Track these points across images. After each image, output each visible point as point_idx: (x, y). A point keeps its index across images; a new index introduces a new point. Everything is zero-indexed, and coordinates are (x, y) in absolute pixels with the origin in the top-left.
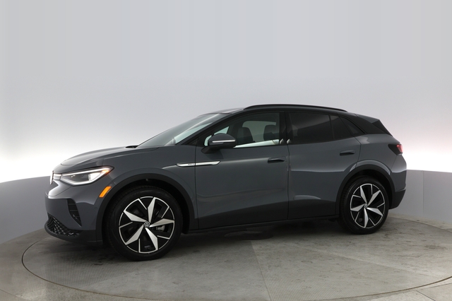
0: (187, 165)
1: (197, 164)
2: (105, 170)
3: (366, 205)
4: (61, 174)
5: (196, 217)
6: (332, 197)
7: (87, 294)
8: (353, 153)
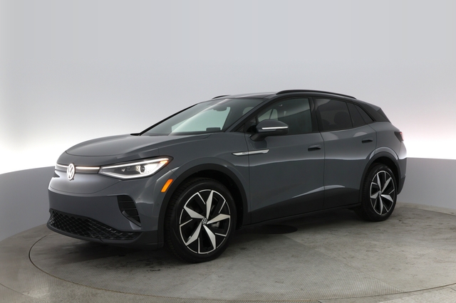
0: (241, 154)
1: (250, 153)
2: (164, 161)
3: (380, 192)
4: (100, 166)
5: (249, 211)
6: (356, 185)
7: (99, 291)
8: (371, 141)
